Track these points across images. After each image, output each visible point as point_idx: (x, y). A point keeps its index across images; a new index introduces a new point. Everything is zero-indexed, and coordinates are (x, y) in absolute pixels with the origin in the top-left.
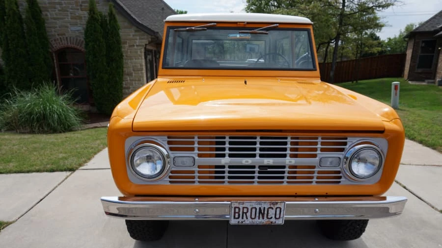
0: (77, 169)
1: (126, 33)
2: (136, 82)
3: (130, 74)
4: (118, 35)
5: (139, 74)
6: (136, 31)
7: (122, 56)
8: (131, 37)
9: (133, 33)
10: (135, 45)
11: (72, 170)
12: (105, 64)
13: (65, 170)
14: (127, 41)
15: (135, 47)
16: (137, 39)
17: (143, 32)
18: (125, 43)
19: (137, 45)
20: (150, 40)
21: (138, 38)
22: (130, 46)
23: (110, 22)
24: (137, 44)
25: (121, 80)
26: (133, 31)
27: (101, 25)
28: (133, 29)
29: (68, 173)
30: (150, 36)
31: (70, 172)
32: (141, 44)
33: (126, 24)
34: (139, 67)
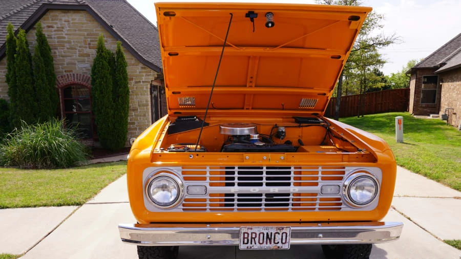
0: (84, 203)
1: (134, 70)
2: (142, 117)
3: (135, 110)
4: (126, 72)
5: (144, 109)
6: (142, 68)
7: (128, 91)
8: (138, 73)
9: (141, 70)
10: (141, 81)
11: (79, 204)
12: (111, 99)
13: (73, 205)
14: (134, 77)
15: (142, 83)
16: (143, 76)
17: (149, 69)
18: (132, 79)
19: (143, 82)
20: (156, 76)
21: (144, 74)
22: (137, 82)
23: (117, 60)
24: (144, 80)
25: (126, 115)
26: (140, 68)
27: (109, 63)
28: (141, 65)
29: (75, 207)
30: (156, 73)
31: (78, 207)
32: (146, 80)
33: (133, 62)
34: (145, 103)
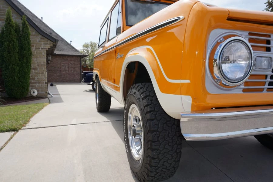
0: (20, 129)
1: (35, 39)
2: (40, 74)
3: (35, 69)
4: (29, 39)
5: (42, 68)
6: (41, 38)
7: (31, 54)
8: (38, 42)
9: (39, 40)
10: (40, 48)
12: (17, 59)
14: (34, 45)
15: (40, 49)
16: (42, 44)
17: (47, 40)
18: (33, 46)
19: (42, 48)
20: (52, 45)
21: (43, 43)
22: (36, 49)
23: (23, 29)
24: (42, 47)
25: (29, 71)
26: (39, 38)
27: (16, 31)
28: (40, 36)
30: (52, 43)
32: (44, 47)
33: (34, 33)
34: (43, 64)
